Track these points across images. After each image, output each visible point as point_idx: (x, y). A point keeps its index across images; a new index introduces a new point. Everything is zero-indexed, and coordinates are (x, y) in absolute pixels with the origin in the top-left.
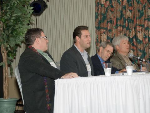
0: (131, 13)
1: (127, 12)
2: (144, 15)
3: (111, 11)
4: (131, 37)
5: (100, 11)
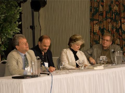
3: (101, 5)
4: (118, 28)
5: (93, 5)
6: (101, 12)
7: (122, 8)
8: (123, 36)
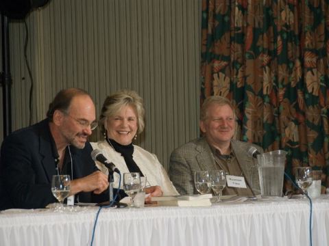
0: (293, 12)
1: (281, 11)
2: (323, 22)
3: (238, 6)
4: (293, 84)
5: (211, 6)
6: (239, 29)
7: (307, 17)
8: (309, 114)
